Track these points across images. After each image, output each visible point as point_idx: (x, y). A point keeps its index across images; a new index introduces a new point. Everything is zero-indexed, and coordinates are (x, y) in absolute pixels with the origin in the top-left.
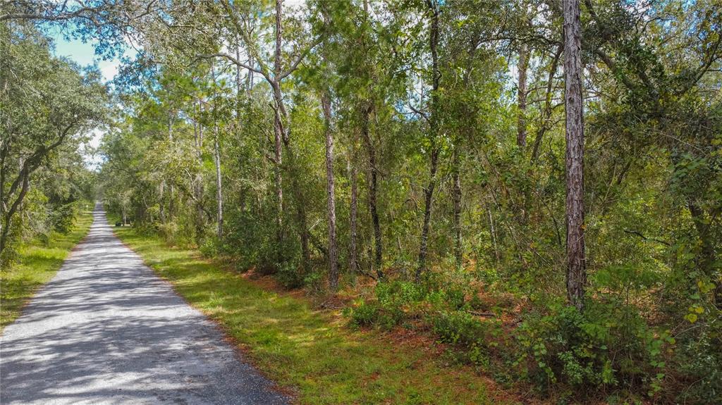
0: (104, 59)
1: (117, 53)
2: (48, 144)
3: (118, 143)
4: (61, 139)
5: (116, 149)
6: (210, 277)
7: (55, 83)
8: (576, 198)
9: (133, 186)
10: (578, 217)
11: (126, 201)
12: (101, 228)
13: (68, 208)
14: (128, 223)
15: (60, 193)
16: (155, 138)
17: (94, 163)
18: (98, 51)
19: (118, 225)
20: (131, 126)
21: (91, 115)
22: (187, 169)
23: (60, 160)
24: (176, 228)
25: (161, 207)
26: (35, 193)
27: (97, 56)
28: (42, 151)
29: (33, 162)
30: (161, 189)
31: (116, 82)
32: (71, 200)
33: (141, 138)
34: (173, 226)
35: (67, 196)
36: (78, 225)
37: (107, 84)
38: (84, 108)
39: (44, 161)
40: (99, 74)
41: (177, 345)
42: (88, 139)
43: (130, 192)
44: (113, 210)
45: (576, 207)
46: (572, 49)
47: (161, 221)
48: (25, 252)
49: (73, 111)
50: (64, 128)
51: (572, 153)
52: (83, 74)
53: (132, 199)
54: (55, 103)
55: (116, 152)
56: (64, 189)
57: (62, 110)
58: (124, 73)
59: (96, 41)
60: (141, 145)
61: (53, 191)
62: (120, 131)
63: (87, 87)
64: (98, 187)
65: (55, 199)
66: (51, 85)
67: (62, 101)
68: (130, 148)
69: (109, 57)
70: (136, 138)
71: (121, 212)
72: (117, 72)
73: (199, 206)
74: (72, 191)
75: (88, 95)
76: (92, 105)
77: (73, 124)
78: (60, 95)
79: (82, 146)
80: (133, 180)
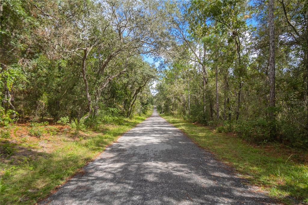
0: (156, 62)
1: (159, 60)
2: (142, 86)
3: (160, 86)
4: (145, 84)
5: (160, 88)
6: (183, 123)
7: (144, 69)
8: (272, 92)
9: (165, 100)
10: (272, 97)
11: (163, 106)
12: (155, 113)
13: (146, 106)
14: (163, 112)
15: (144, 102)
16: (172, 84)
17: (154, 93)
18: (154, 60)
19: (160, 113)
20: (164, 81)
21: (153, 77)
22: (180, 93)
23: (144, 90)
24: (177, 112)
25: (173, 106)
26: (138, 101)
27: (154, 61)
28: (140, 88)
29: (138, 91)
30: (173, 100)
31: (159, 68)
32: (147, 104)
33: (167, 84)
34: (176, 112)
35: (146, 103)
36: (149, 113)
37: (156, 68)
38: (151, 75)
39: (141, 90)
40: (155, 65)
41: (170, 133)
42: (152, 84)
43: (164, 102)
44: (159, 108)
45: (272, 94)
46: (271, 50)
47: (173, 111)
48: (135, 117)
49: (148, 76)
50: (146, 81)
51: (271, 79)
52: (151, 66)
53: (165, 105)
54: (144, 74)
55: (160, 89)
56: (145, 101)
57: (145, 76)
58: (161, 65)
59: (154, 57)
60: (167, 87)
61: (142, 101)
62: (161, 82)
63: (152, 69)
64: (155, 100)
65: (143, 104)
66: (143, 69)
67: (145, 73)
68: (164, 87)
69: (157, 61)
70: (166, 84)
71: (161, 109)
72: (159, 65)
73: (184, 105)
74: (148, 101)
75: (152, 71)
76: (153, 74)
77: (148, 80)
78: (145, 72)
79: (150, 87)
80: (165, 98)
